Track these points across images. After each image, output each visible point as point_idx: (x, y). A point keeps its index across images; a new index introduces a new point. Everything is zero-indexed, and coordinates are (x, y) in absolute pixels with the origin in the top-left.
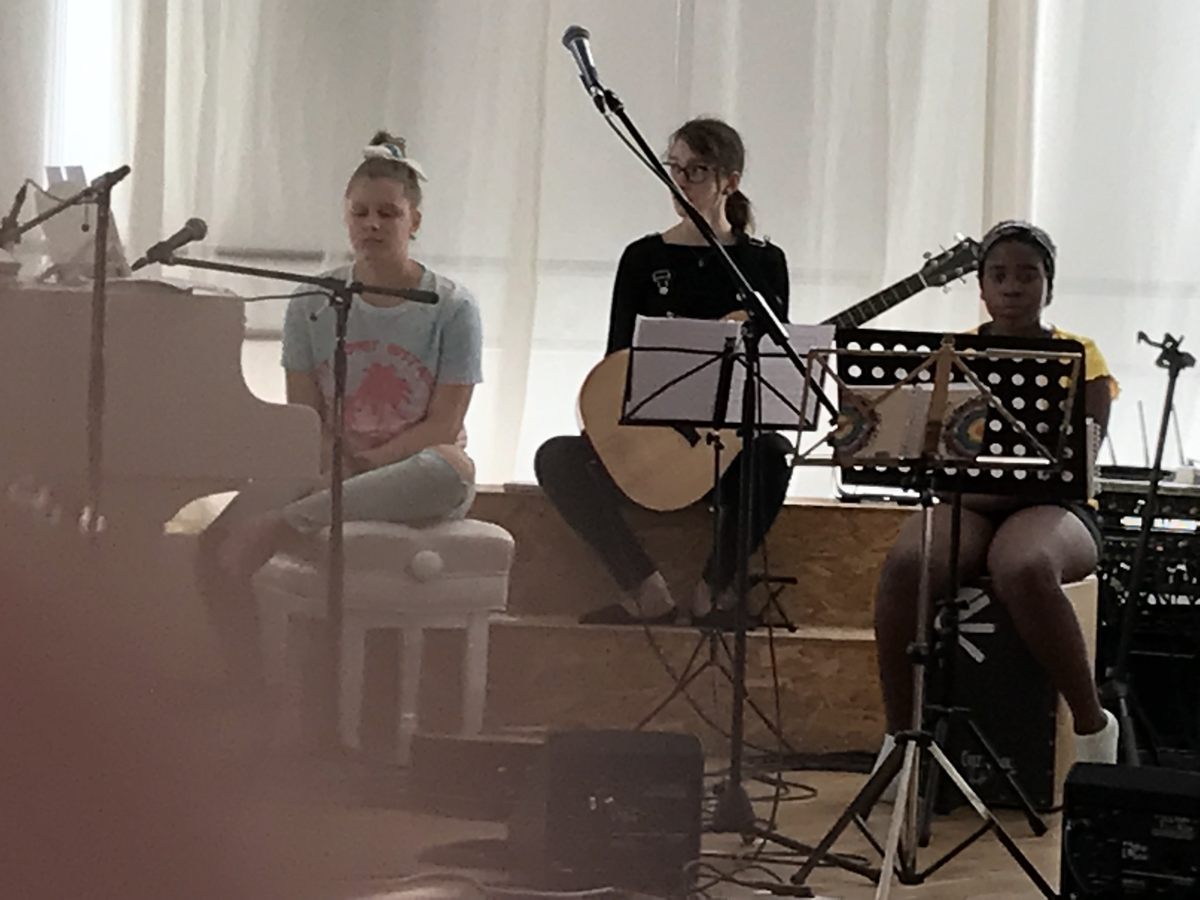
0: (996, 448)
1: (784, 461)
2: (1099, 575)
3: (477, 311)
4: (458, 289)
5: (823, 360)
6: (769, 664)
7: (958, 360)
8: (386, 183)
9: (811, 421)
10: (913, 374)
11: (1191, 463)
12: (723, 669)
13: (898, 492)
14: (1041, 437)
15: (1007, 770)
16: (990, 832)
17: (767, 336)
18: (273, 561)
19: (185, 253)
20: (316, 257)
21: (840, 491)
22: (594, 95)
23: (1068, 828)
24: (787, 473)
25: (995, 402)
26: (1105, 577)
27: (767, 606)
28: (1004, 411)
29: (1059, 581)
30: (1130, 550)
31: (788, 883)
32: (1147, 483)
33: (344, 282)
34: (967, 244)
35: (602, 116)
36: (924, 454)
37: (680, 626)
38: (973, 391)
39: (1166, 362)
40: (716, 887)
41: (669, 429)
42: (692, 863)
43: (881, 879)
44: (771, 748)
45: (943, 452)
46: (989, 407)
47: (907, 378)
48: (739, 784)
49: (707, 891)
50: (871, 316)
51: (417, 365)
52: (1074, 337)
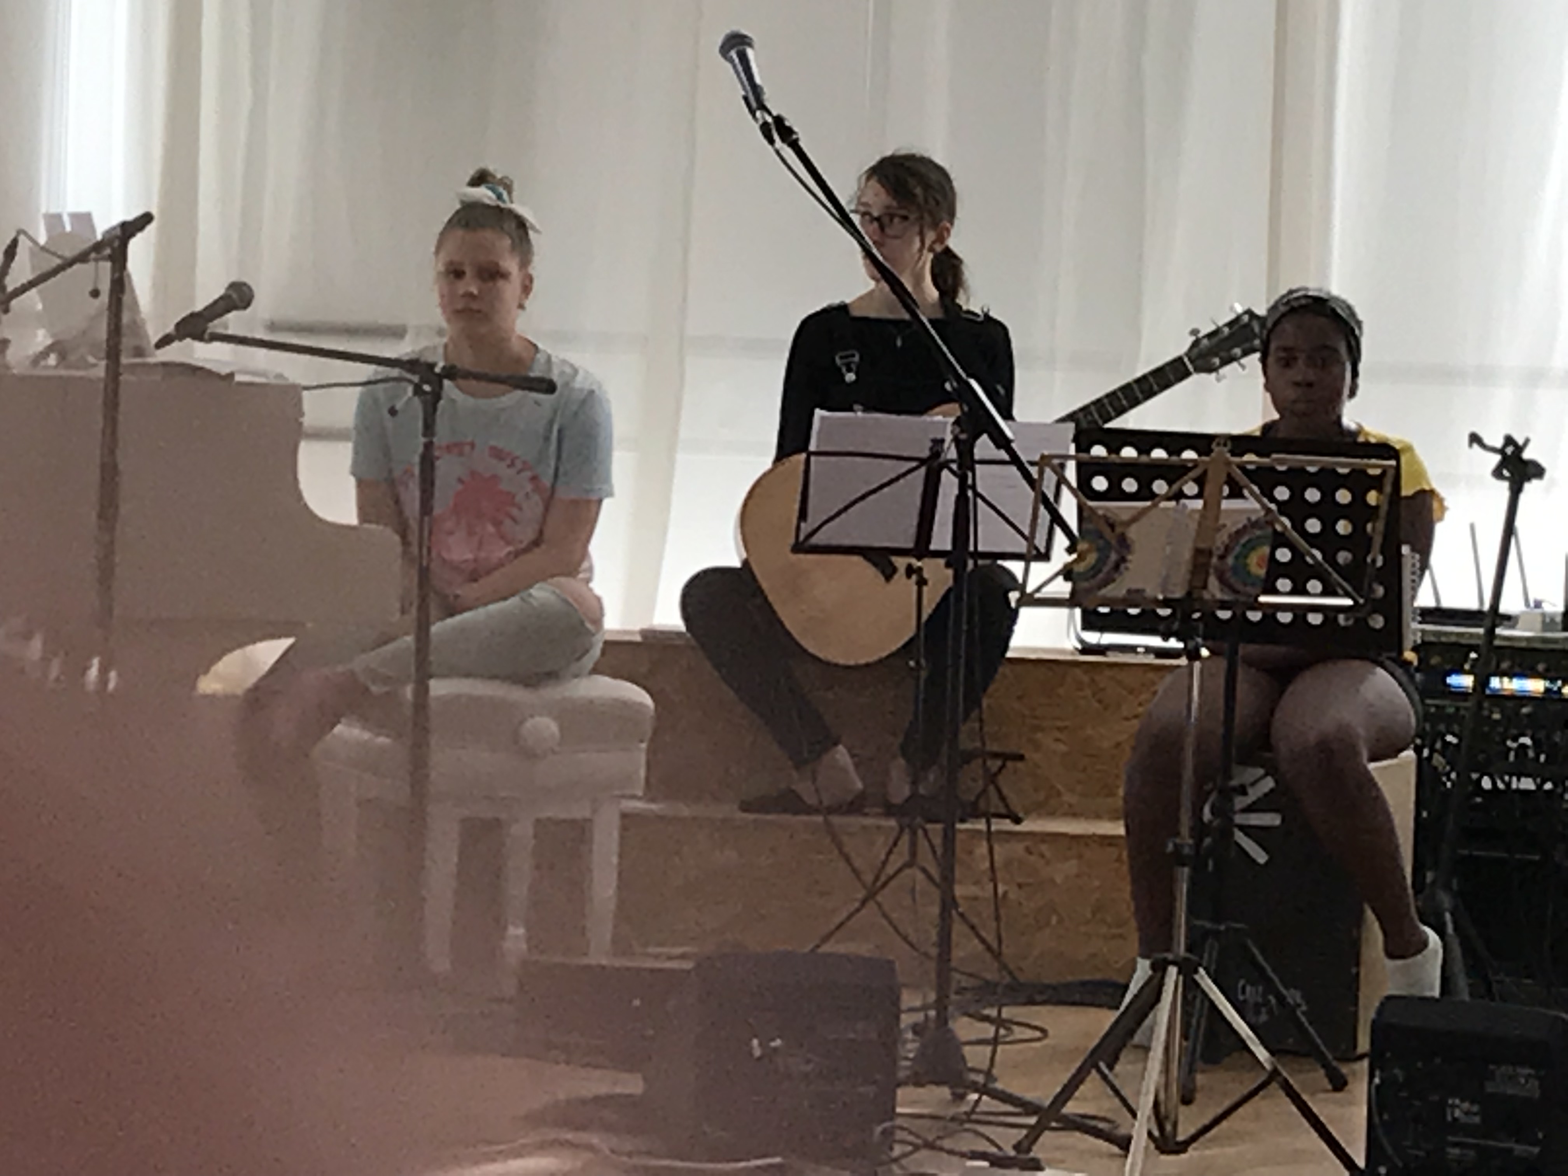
0: (1284, 584)
1: (1007, 600)
2: (1418, 750)
3: (609, 404)
4: (581, 375)
5: (1058, 469)
6: (987, 864)
7: (1235, 469)
8: (488, 235)
9: (1042, 549)
10: (1175, 487)
11: (1538, 604)
12: (924, 870)
13: (1155, 641)
14: (1343, 571)
15: (1299, 1005)
16: (1274, 1085)
17: (985, 437)
18: (338, 729)
19: (224, 326)
20: (397, 333)
21: (1080, 640)
22: (761, 122)
23: (1377, 1081)
24: (1013, 616)
25: (1282, 524)
26: (1426, 753)
27: (984, 791)
28: (1296, 538)
29: (1365, 755)
30: (1456, 718)
31: (1012, 1153)
32: (1481, 631)
33: (433, 365)
34: (1246, 318)
35: (770, 147)
36: (1189, 594)
37: (870, 815)
38: (1254, 511)
39: (1506, 473)
40: (916, 1155)
41: (856, 559)
42: (887, 1124)
43: (1132, 1148)
44: (989, 976)
45: (1214, 590)
46: (1275, 531)
47: (1167, 493)
48: (946, 1022)
49: (904, 1162)
50: (1121, 411)
51: (528, 474)
52: (1387, 439)
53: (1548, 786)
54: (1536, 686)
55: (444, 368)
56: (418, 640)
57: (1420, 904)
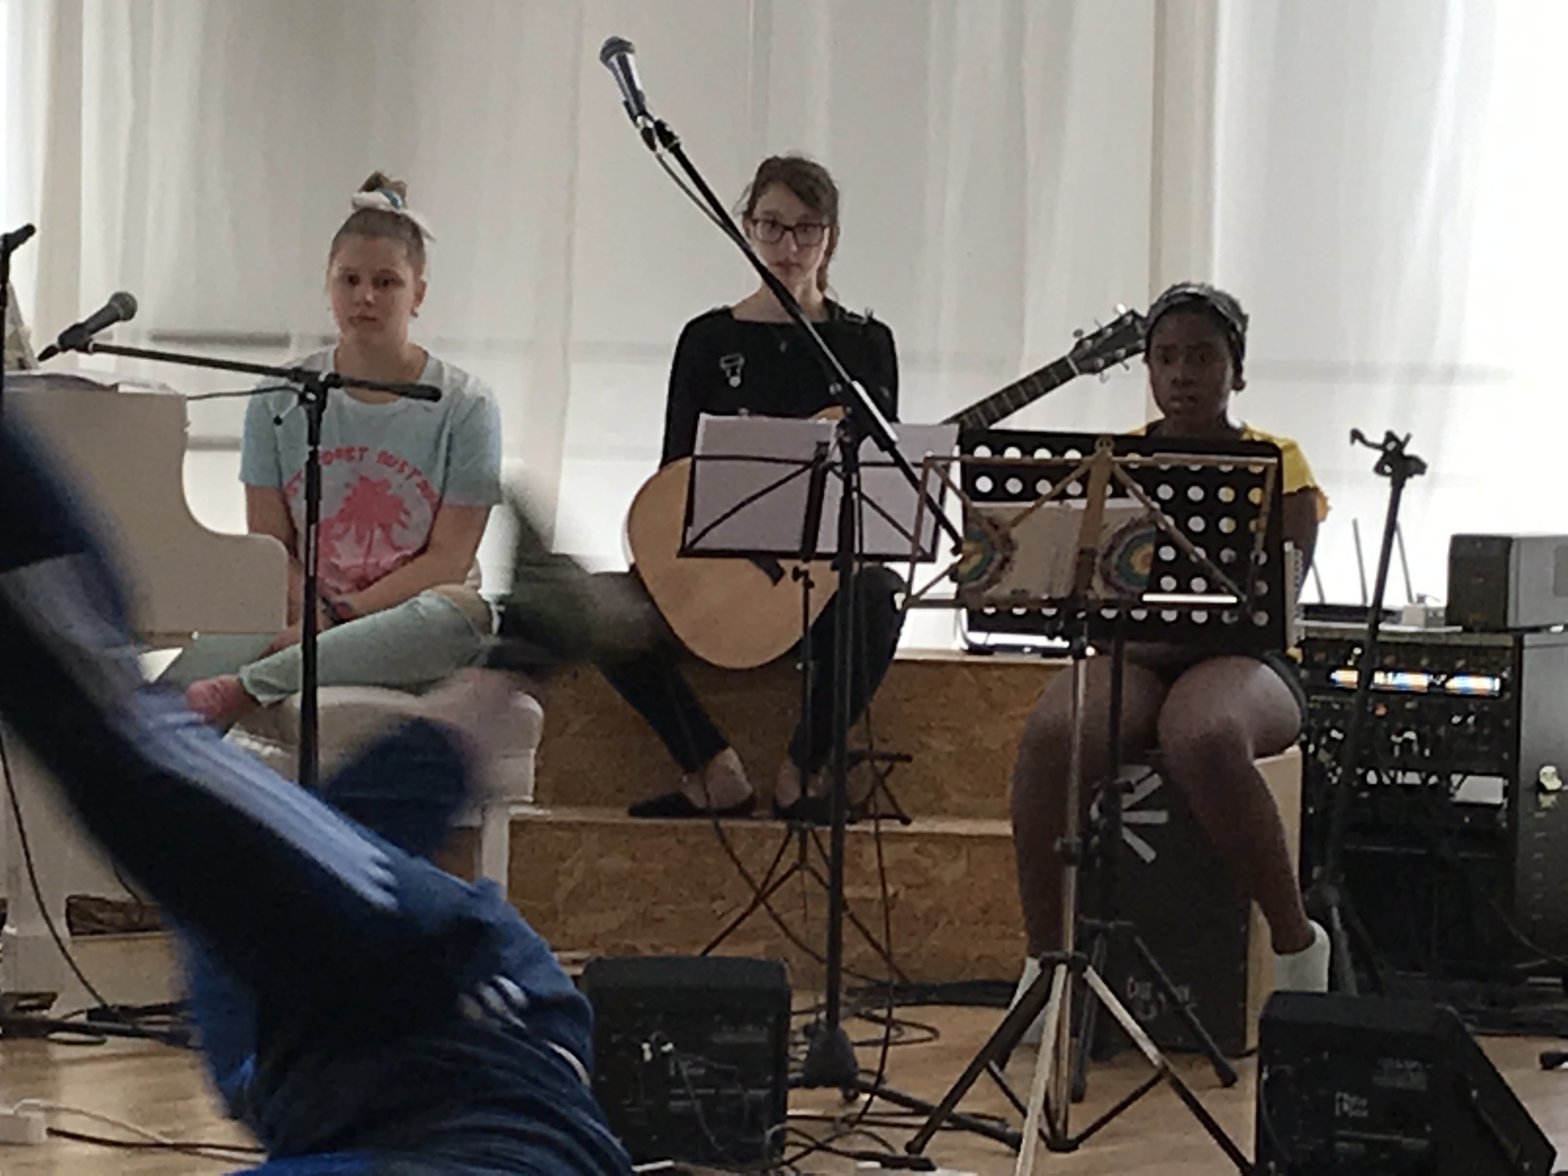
0: (1168, 582)
1: (893, 604)
2: (1304, 746)
3: (497, 411)
4: (471, 382)
5: (943, 471)
6: (875, 865)
7: (1117, 468)
8: (383, 242)
9: (928, 550)
10: (1059, 487)
11: (1421, 599)
12: (815, 874)
13: (1041, 641)
14: (1226, 568)
15: (1186, 1003)
16: (1163, 1084)
17: (869, 440)
19: (110, 336)
20: (281, 342)
21: (967, 641)
22: (642, 127)
23: (1265, 1076)
24: (900, 618)
25: (1166, 523)
26: (1311, 748)
27: (872, 793)
28: (1180, 536)
29: (1250, 752)
30: (1342, 714)
31: (902, 1152)
32: (1365, 626)
33: (318, 374)
34: (1129, 319)
35: (651, 153)
36: (1074, 591)
37: (759, 818)
38: (1137, 510)
39: (1388, 469)
40: (807, 1158)
41: (743, 562)
42: (777, 1127)
43: (1023, 1146)
44: (878, 977)
45: (1099, 590)
46: (1159, 529)
47: (1051, 493)
48: (836, 1023)
49: (796, 1164)
50: (1006, 413)
51: (417, 479)
52: (1270, 438)
53: (1433, 780)
54: (1419, 681)
55: (329, 376)
56: (304, 648)
57: (1307, 898)
